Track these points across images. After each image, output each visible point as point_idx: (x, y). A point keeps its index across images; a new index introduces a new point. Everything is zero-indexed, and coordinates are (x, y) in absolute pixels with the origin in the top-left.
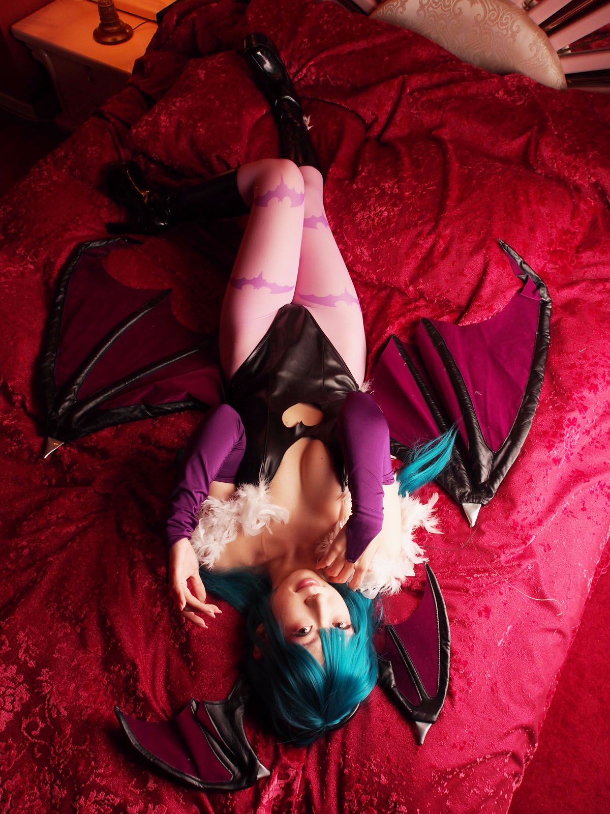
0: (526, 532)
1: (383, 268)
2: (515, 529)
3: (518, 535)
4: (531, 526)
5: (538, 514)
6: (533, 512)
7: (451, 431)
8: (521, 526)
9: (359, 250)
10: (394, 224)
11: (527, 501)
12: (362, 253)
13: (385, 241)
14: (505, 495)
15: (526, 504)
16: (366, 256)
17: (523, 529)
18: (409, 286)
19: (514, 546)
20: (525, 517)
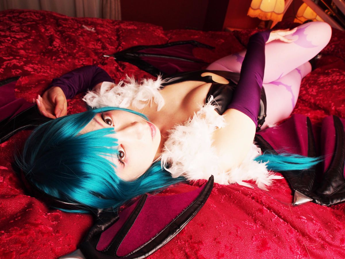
1: (320, 97)
7: (316, 159)
9: (311, 90)
10: (340, 82)
12: (312, 91)
13: (330, 87)
16: (314, 92)
18: (332, 107)
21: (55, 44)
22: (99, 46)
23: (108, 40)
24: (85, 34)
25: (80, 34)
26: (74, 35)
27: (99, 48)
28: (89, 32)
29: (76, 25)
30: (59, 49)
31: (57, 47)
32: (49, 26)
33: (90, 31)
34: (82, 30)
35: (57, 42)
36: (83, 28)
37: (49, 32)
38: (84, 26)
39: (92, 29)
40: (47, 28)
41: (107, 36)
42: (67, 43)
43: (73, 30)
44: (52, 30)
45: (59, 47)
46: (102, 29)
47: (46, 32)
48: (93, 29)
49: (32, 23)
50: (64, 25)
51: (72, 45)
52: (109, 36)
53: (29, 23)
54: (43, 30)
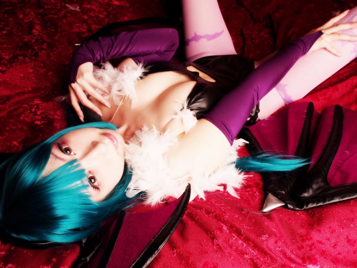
0: (313, 252)
2: (303, 241)
3: (303, 247)
4: (323, 253)
5: (340, 254)
6: (334, 246)
8: (313, 244)
11: (335, 231)
14: (316, 214)
15: (332, 233)
17: (313, 247)
19: (292, 251)
20: (323, 241)
21: (35, 32)
22: (84, 28)
23: (95, 19)
24: (69, 15)
25: (63, 15)
26: (57, 17)
27: (84, 30)
28: (73, 12)
29: (59, 4)
30: (39, 38)
31: (37, 36)
32: (29, 10)
33: (75, 11)
34: (65, 11)
35: (36, 30)
36: (67, 7)
37: (28, 18)
38: (67, 5)
39: (76, 8)
40: (26, 14)
41: (93, 15)
42: (49, 29)
43: (56, 11)
44: (32, 13)
45: (39, 35)
46: (89, 6)
47: (25, 18)
48: (78, 7)
49: (9, 8)
50: (46, 7)
51: (54, 30)
52: (96, 14)
53: (6, 9)
54: (21, 16)
